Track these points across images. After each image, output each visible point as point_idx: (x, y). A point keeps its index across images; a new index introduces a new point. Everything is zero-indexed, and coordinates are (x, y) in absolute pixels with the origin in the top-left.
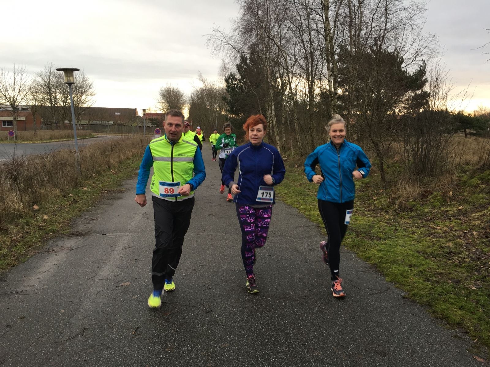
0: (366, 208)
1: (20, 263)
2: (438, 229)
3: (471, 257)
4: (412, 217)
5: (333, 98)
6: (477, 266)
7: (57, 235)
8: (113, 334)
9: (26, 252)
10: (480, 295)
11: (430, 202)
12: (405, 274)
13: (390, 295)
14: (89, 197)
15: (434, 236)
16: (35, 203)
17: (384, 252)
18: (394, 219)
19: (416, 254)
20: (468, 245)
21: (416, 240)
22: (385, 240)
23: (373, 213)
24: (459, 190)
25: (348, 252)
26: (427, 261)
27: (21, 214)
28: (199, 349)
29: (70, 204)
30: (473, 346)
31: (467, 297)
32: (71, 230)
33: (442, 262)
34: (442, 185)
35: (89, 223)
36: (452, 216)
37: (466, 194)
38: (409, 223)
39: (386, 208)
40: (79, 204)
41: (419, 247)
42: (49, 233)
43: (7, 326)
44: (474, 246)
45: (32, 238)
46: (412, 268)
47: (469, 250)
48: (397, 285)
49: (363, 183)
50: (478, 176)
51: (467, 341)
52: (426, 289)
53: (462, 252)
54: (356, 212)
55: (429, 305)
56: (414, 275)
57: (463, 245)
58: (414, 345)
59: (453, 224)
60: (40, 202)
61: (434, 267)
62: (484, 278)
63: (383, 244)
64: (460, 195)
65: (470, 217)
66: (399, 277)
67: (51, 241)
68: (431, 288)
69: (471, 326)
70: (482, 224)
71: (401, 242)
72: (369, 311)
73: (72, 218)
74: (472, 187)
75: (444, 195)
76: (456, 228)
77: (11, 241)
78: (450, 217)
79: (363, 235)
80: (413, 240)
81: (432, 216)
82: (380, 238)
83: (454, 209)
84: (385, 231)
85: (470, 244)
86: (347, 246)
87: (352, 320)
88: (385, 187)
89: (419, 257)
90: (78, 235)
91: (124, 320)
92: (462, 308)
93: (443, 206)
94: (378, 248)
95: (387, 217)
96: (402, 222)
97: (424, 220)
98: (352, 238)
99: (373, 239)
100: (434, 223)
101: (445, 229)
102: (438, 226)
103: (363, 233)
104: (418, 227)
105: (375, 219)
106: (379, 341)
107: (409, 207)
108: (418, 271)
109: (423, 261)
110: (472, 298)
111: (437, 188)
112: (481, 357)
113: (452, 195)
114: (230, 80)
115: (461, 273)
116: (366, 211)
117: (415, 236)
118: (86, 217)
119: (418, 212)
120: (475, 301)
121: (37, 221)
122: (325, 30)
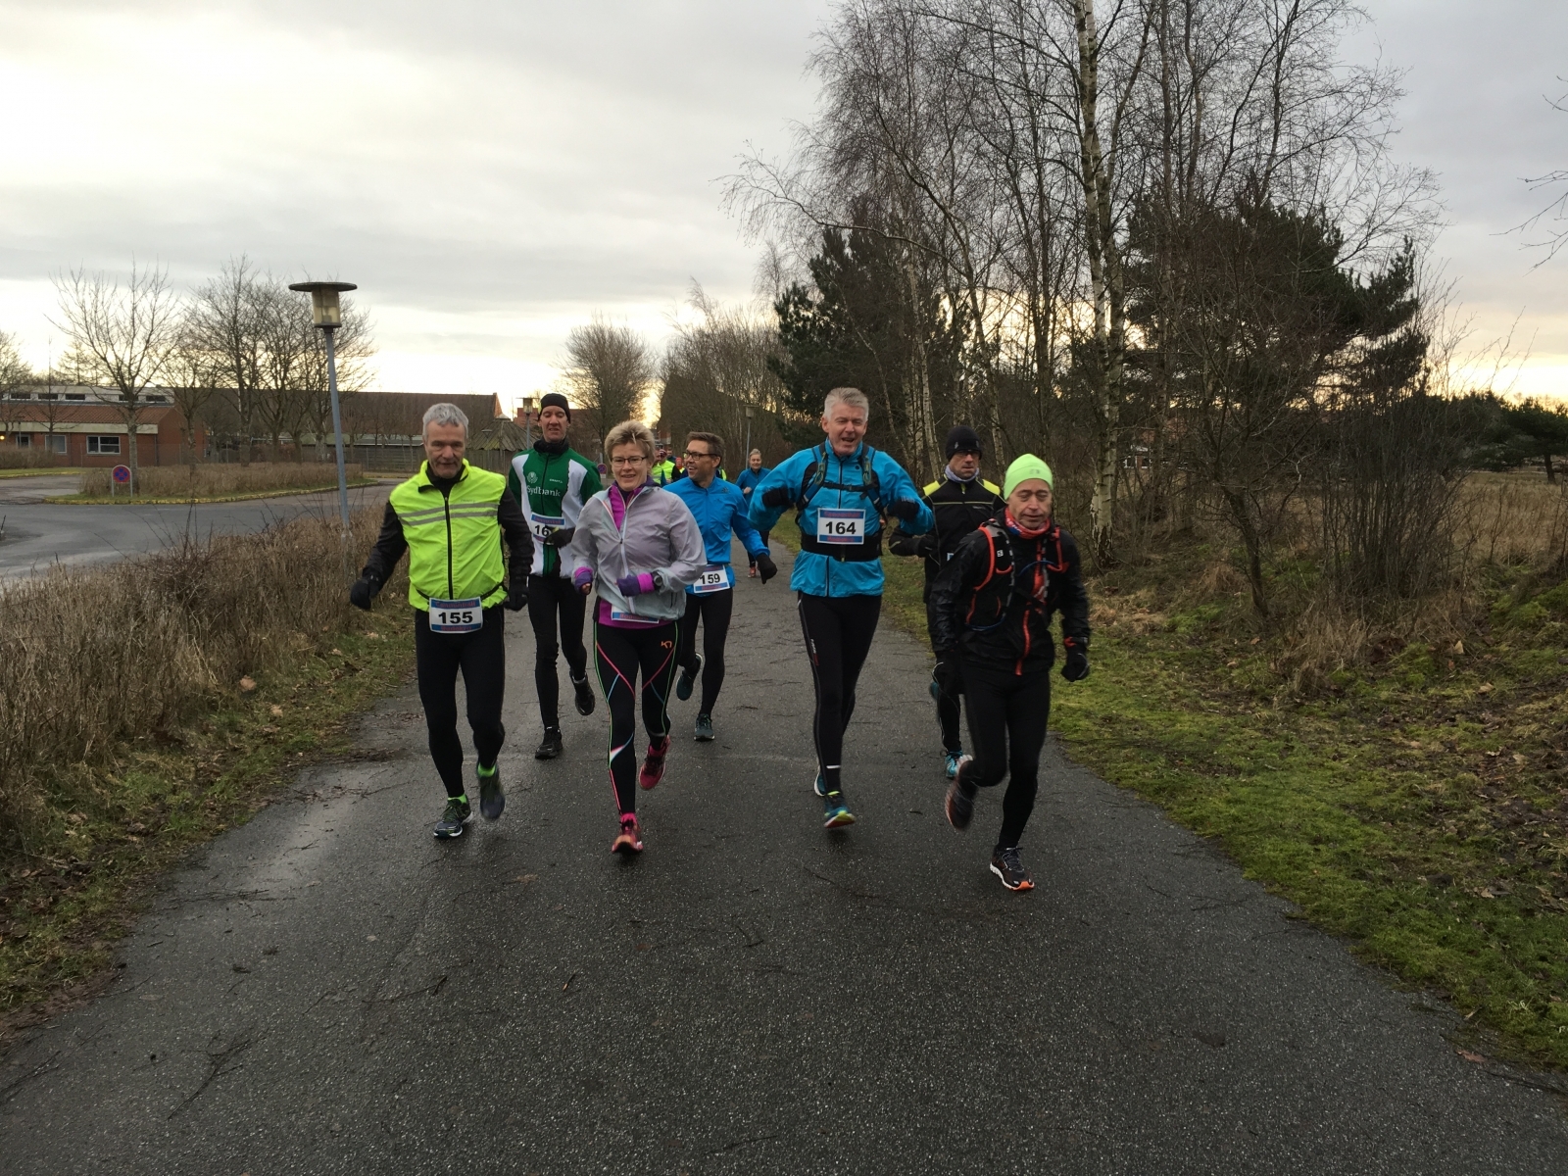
0: (1204, 691)
1: (233, 826)
2: (1414, 748)
3: (1495, 818)
4: (1339, 716)
5: (1108, 363)
6: (1507, 840)
7: (317, 757)
8: (513, 990)
9: (243, 799)
10: (1502, 911)
11: (1395, 673)
12: (1299, 860)
13: (1252, 911)
14: (388, 657)
15: (1399, 765)
16: (244, 671)
17: (1247, 807)
18: (1286, 720)
19: (1336, 812)
20: (1492, 788)
21: (1344, 775)
22: (1251, 773)
23: (1225, 703)
24: (1486, 638)
25: (1143, 807)
26: (1368, 828)
27: (213, 701)
28: (738, 1025)
29: (337, 678)
30: (1460, 1027)
31: (1462, 916)
32: (352, 746)
33: (1410, 833)
34: (1435, 623)
35: (399, 728)
36: (1458, 713)
37: (1504, 647)
38: (1328, 732)
39: (1263, 691)
40: (362, 676)
41: (1350, 793)
42: (296, 753)
43: (238, 970)
44: (1508, 792)
45: (252, 763)
46: (1320, 846)
47: (1493, 801)
48: (1276, 888)
49: (1198, 619)
50: (1542, 597)
51: (1448, 1018)
52: (1352, 896)
53: (1471, 807)
54: (1174, 701)
55: (1356, 934)
56: (1324, 864)
57: (1476, 789)
58: (1300, 1025)
59: (1459, 733)
60: (257, 669)
61: (1385, 844)
62: (1522, 872)
63: (1245, 784)
64: (1486, 652)
65: (1512, 714)
66: (1280, 868)
67: (305, 774)
68: (1365, 894)
69: (1461, 984)
70: (1544, 733)
71: (1296, 780)
72: (1189, 948)
73: (347, 716)
74: (1523, 628)
75: (1440, 652)
76: (1467, 745)
77: (198, 770)
78: (1454, 714)
79: (1189, 761)
80: (1334, 776)
81: (1400, 712)
82: (1239, 770)
83: (1466, 691)
84: (1253, 752)
85: (1497, 786)
86: (1140, 792)
87: (1140, 968)
88: (1266, 632)
89: (1345, 818)
90: (373, 759)
91: (535, 958)
92: (1443, 941)
93: (1434, 682)
94: (1229, 794)
95: (1265, 713)
96: (1307, 729)
97: (1375, 721)
98: (1155, 769)
99: (1216, 772)
100: (1403, 730)
101: (1435, 747)
102: (1413, 739)
103: (1191, 755)
104: (1353, 743)
105: (1229, 720)
106: (1210, 1014)
107: (1332, 688)
108: (1337, 854)
109: (1356, 828)
110: (1475, 918)
111: (1418, 632)
112: (1476, 1053)
113: (1462, 651)
114: (792, 309)
115: (1461, 860)
116: (1206, 698)
117: (1343, 765)
118: (390, 711)
119: (1359, 701)
120: (1485, 927)
121: (256, 720)
122: (1085, 161)
